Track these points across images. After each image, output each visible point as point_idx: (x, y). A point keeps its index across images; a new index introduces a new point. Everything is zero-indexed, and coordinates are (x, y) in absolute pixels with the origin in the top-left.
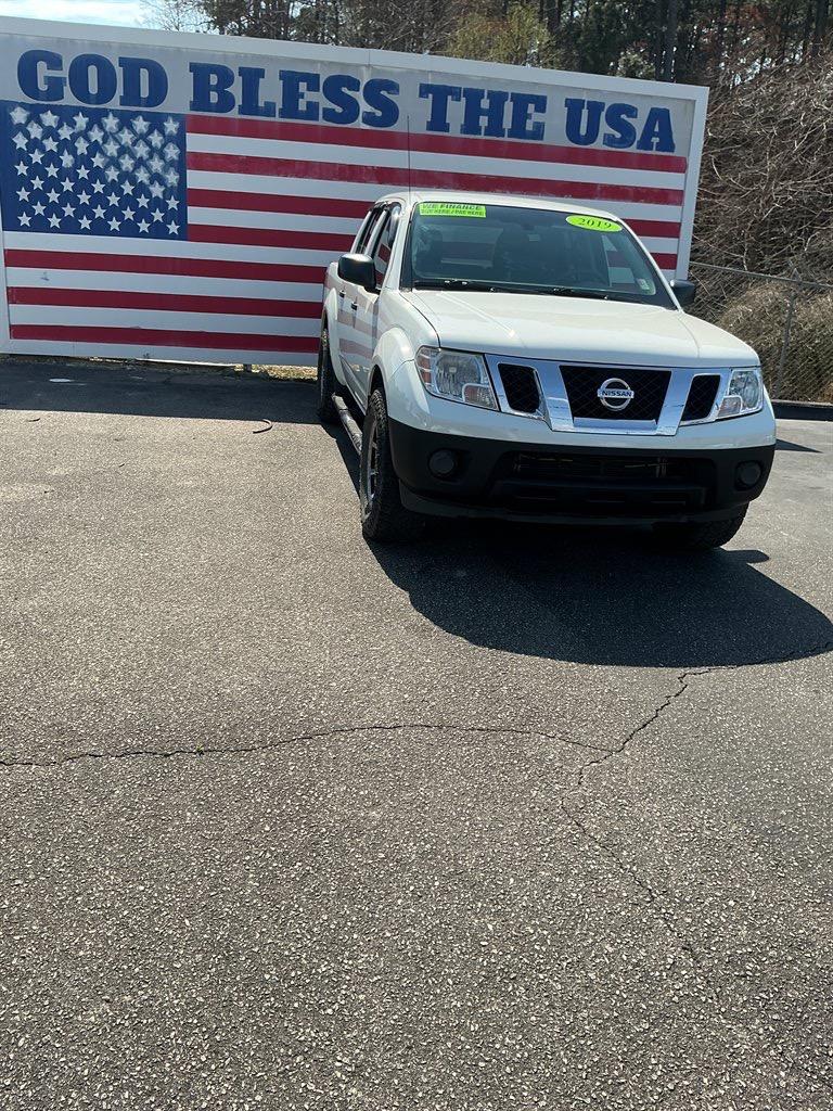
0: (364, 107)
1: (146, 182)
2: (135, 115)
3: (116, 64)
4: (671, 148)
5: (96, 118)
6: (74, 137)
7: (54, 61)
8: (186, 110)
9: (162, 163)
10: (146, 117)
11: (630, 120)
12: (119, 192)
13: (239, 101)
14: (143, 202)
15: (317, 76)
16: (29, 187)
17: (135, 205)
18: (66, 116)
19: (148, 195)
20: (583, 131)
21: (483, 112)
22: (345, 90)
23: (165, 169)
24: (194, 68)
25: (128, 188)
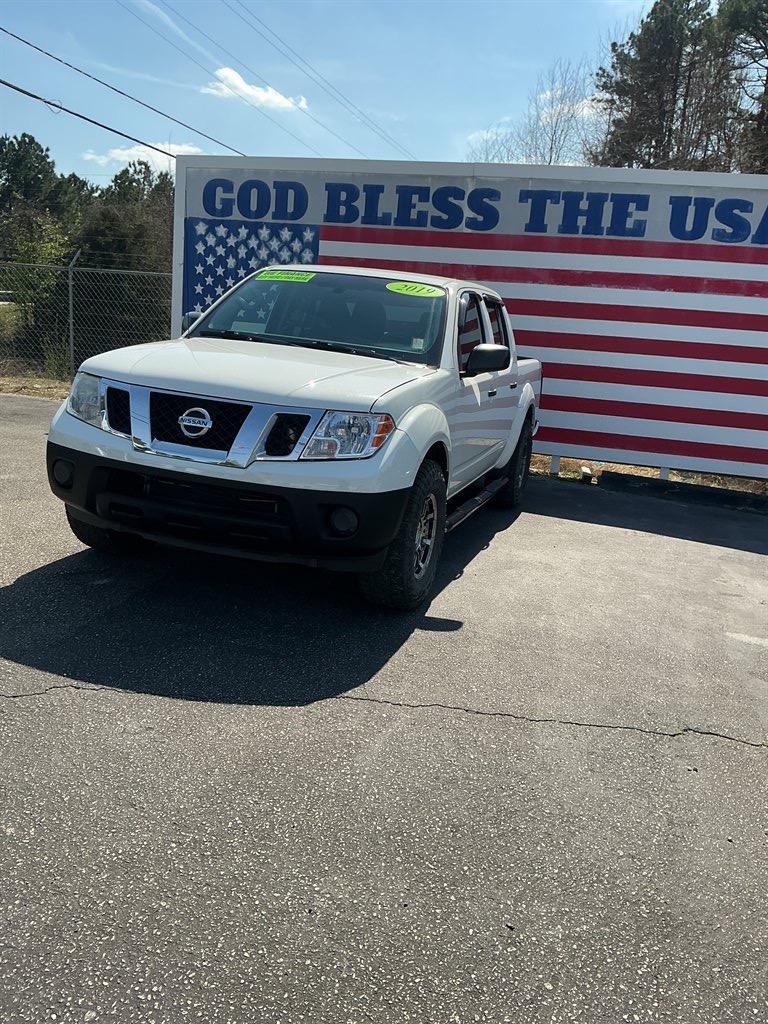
0: (468, 213)
2: (282, 226)
3: (271, 186)
5: (254, 230)
6: (238, 244)
7: (228, 186)
8: (320, 221)
10: (291, 228)
11: (743, 215)
13: (362, 213)
15: (428, 189)
16: (203, 283)
18: (233, 228)
20: (689, 226)
21: (582, 213)
22: (451, 199)
24: (328, 187)
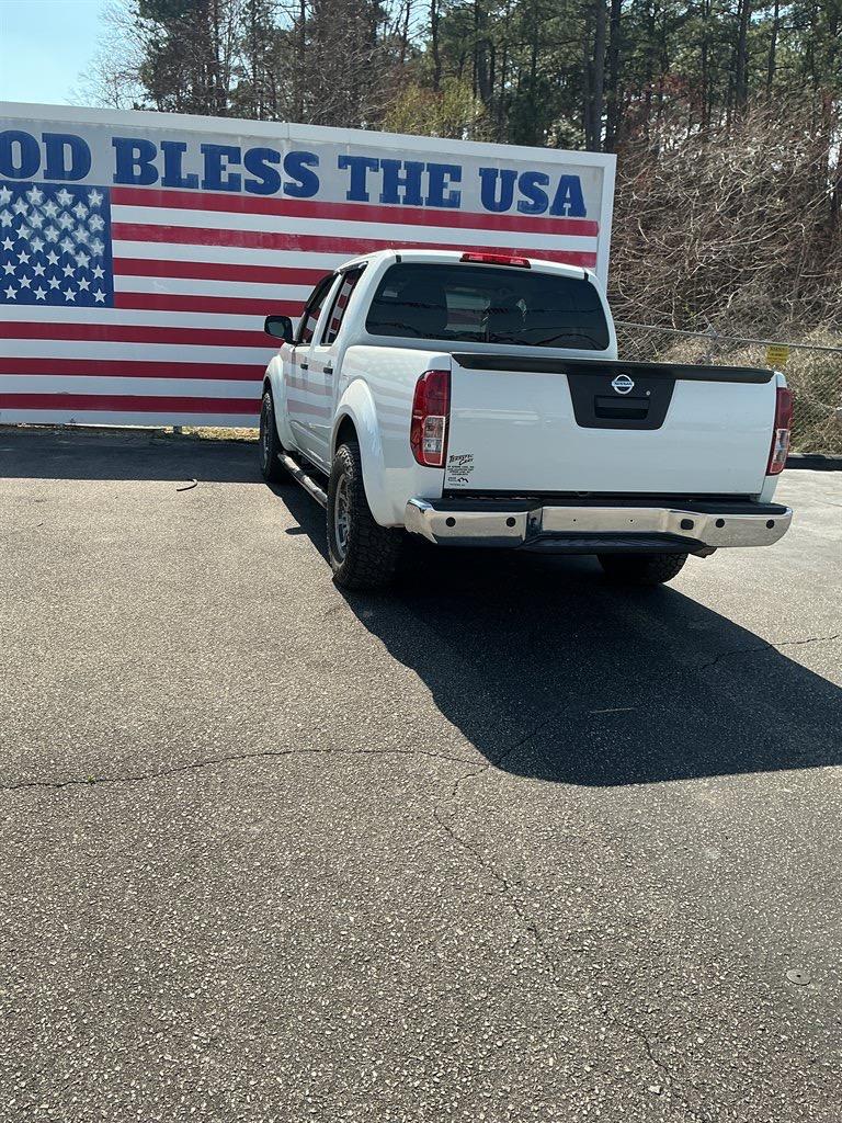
0: (285, 178)
1: (72, 252)
2: (60, 187)
3: (39, 140)
4: (582, 212)
5: (20, 192)
8: (111, 183)
9: (87, 234)
10: (71, 190)
11: (542, 187)
12: (45, 263)
13: (162, 174)
14: (69, 271)
15: (238, 150)
17: (60, 275)
19: (74, 264)
20: (498, 199)
21: (401, 182)
22: (265, 162)
23: (90, 240)
24: (116, 142)
25: (53, 259)
